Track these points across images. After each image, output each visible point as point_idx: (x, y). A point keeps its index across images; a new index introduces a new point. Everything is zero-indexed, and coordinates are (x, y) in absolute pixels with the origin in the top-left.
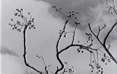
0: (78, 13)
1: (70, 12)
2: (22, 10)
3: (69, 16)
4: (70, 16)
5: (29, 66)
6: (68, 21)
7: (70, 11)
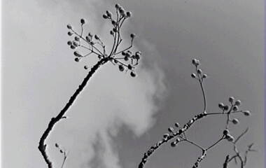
0: (246, 114)
1: (231, 100)
2: (128, 14)
3: (223, 105)
4: (226, 108)
5: (44, 154)
6: (205, 115)
7: (232, 98)
